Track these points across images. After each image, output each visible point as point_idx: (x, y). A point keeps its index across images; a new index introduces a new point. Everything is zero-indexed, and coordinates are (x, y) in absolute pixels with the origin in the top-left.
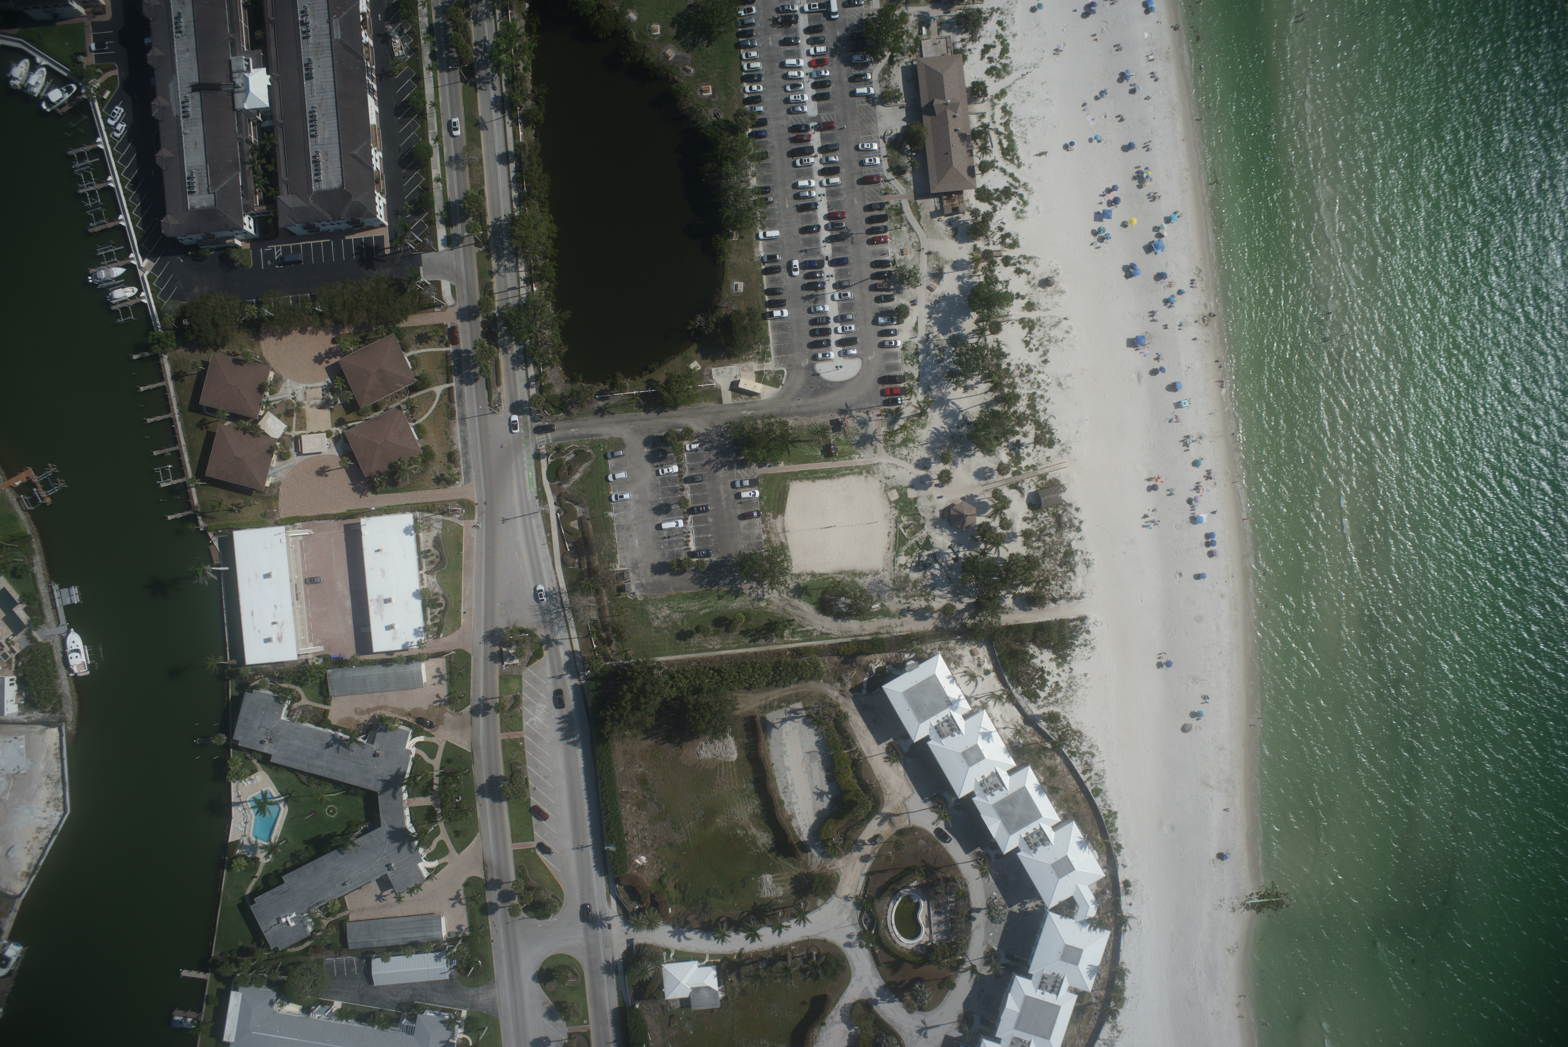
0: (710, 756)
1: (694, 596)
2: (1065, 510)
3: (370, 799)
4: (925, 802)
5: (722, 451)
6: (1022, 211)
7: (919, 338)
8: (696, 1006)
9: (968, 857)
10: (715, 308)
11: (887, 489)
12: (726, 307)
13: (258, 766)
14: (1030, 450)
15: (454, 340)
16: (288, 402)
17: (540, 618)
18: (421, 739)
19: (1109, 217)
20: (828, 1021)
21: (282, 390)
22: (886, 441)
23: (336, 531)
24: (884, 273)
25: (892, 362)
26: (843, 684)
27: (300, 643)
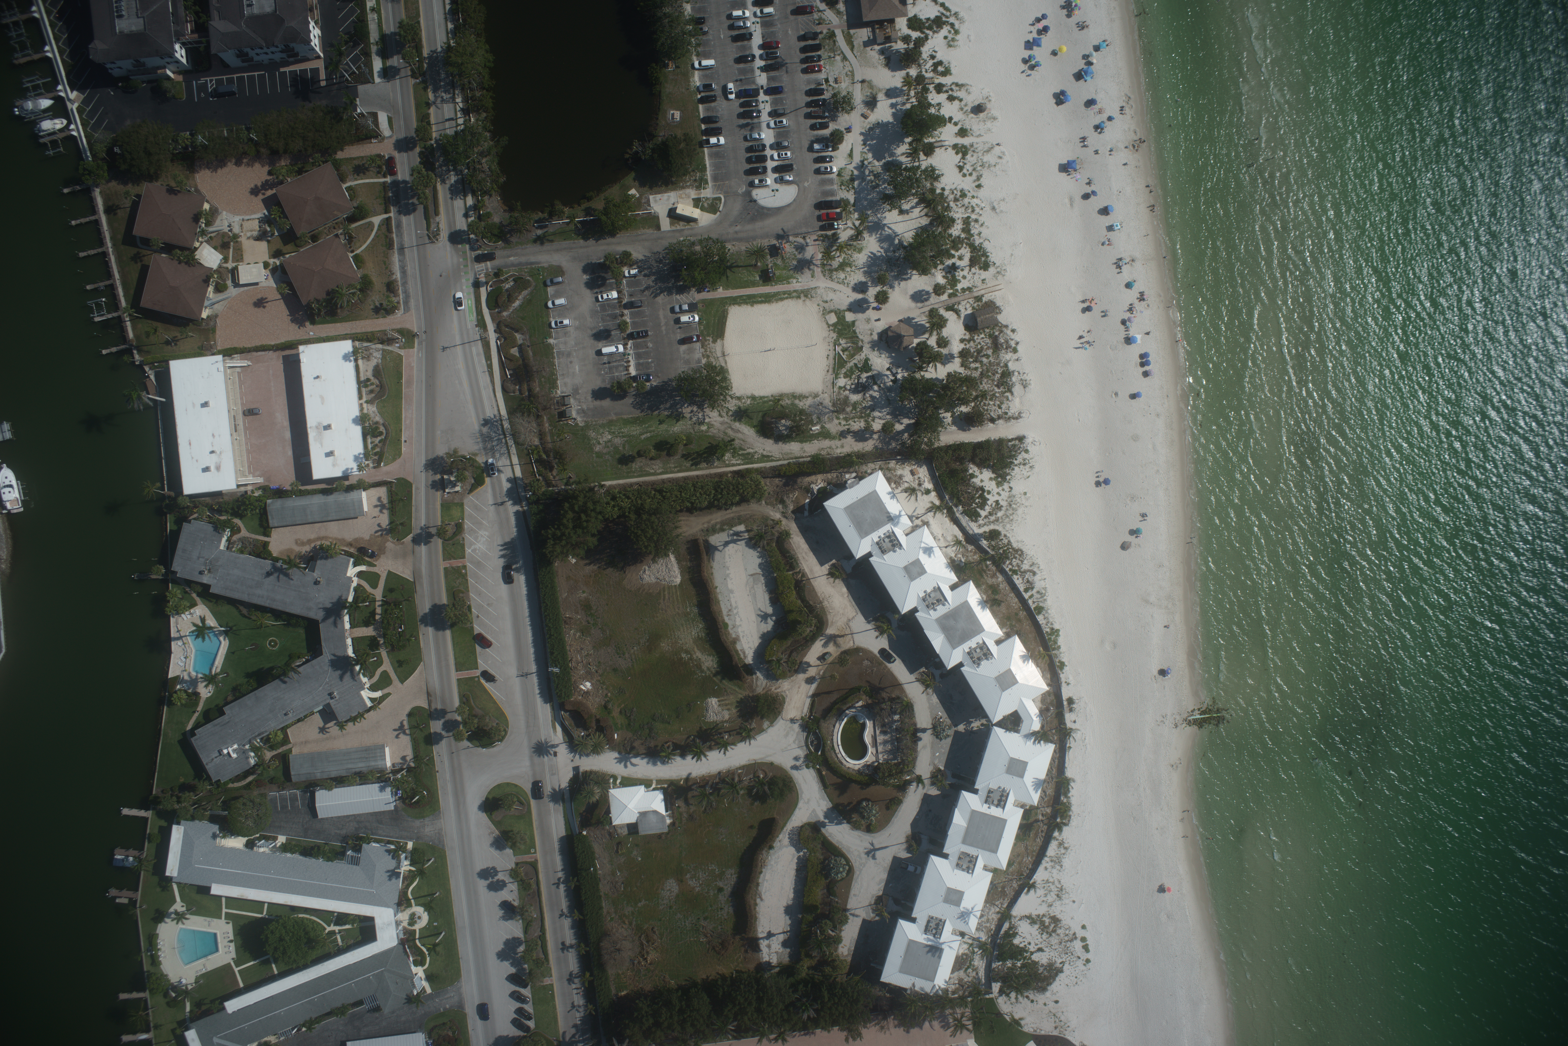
0: (653, 580)
1: (634, 421)
2: (1001, 332)
3: (311, 628)
4: (869, 622)
5: (661, 277)
6: (953, 40)
7: (854, 165)
8: (643, 831)
9: (912, 678)
10: (652, 136)
11: (825, 312)
12: (662, 134)
13: (198, 599)
14: (965, 273)
15: (391, 171)
16: (224, 235)
17: (481, 445)
18: (363, 568)
19: (1039, 45)
20: (776, 844)
21: (218, 222)
22: (823, 265)
23: (274, 363)
24: (818, 100)
25: (828, 188)
26: (785, 506)
27: (239, 473)
